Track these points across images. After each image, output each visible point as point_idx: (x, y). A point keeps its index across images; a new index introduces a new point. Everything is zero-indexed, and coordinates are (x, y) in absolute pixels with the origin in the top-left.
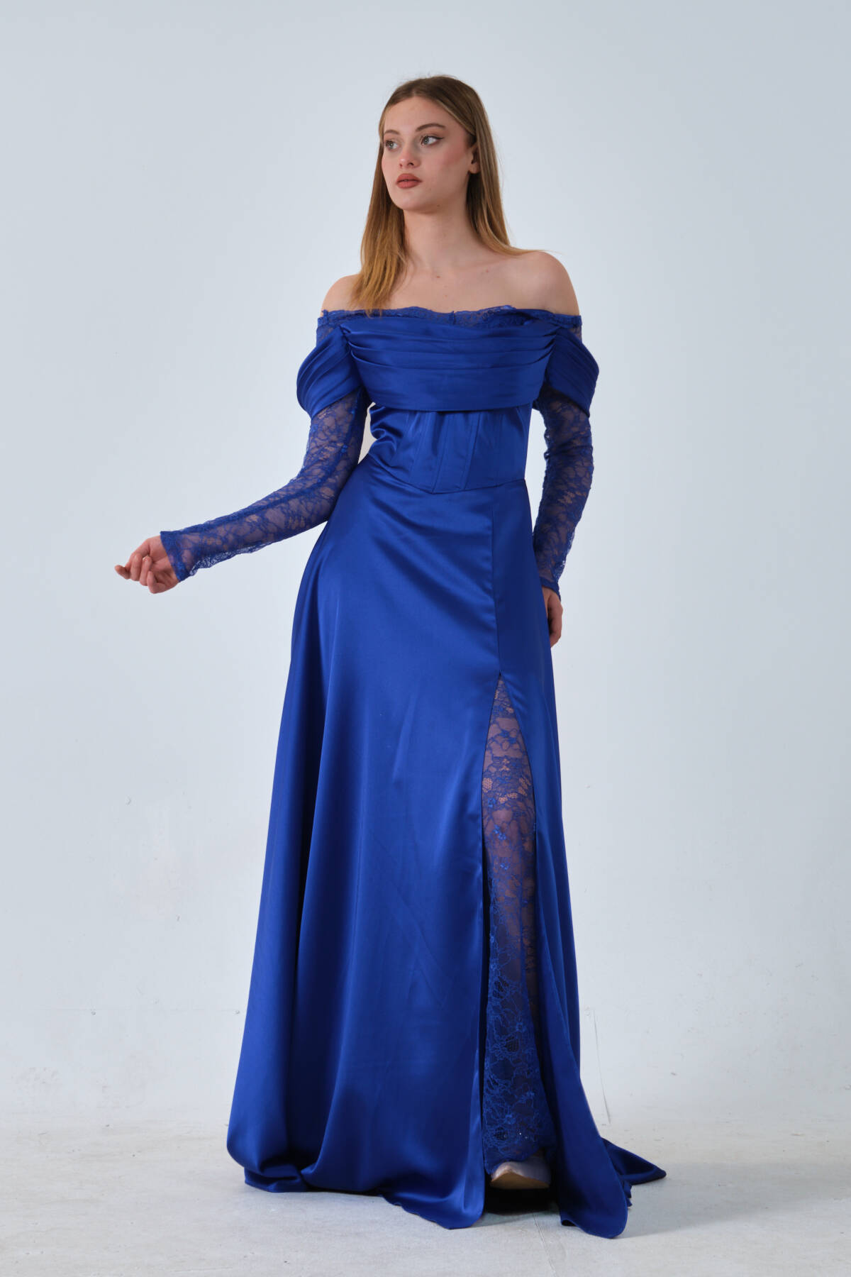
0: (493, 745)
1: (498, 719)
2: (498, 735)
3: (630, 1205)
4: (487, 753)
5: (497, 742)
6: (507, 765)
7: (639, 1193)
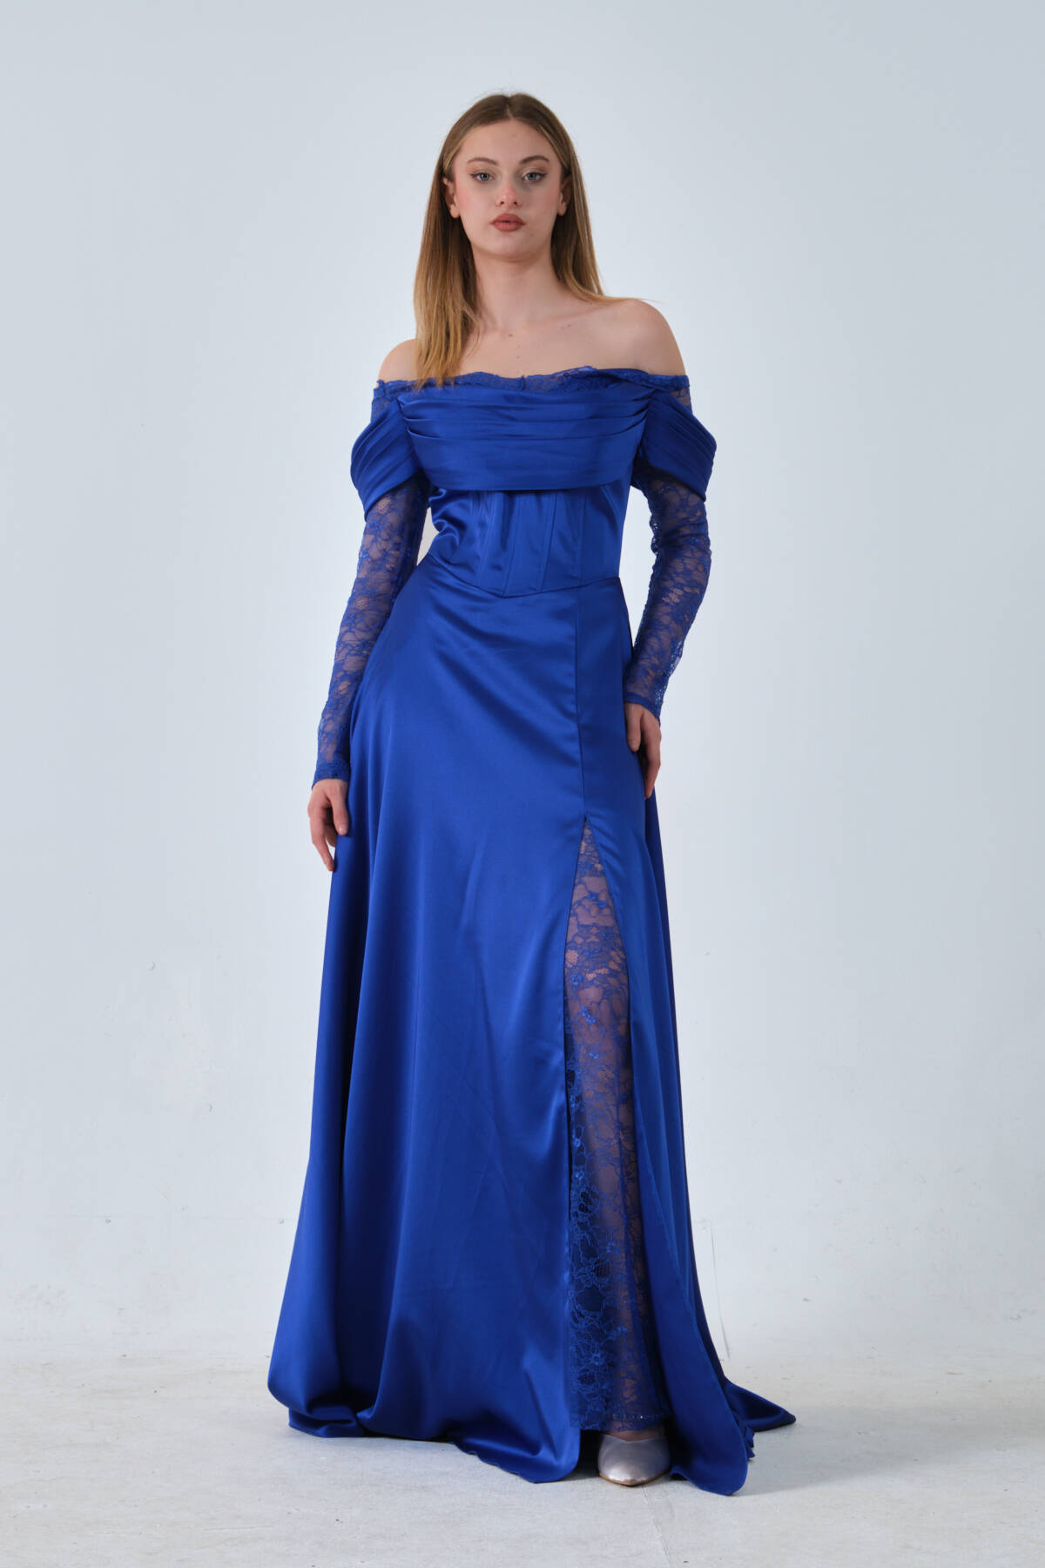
0: (579, 910)
1: (586, 879)
2: (585, 897)
3: (753, 1455)
4: (572, 920)
5: (584, 907)
6: (596, 935)
7: (761, 1441)
